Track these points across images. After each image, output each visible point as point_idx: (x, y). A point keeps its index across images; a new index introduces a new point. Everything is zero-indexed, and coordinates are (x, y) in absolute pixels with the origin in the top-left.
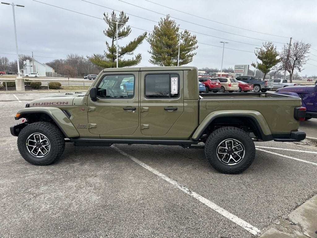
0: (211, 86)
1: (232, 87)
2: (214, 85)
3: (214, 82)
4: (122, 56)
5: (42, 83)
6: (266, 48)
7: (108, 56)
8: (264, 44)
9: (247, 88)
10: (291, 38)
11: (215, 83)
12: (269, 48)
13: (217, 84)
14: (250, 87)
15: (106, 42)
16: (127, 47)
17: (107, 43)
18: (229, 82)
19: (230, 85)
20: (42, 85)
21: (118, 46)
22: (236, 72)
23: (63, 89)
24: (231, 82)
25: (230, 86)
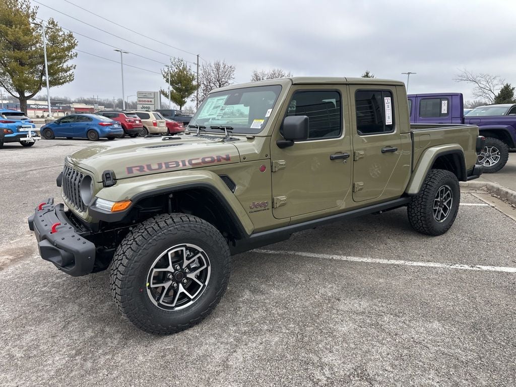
0: (128, 125)
1: (159, 127)
2: (134, 124)
3: (131, 118)
6: (176, 66)
8: (172, 60)
9: (178, 128)
10: (198, 56)
11: (135, 121)
12: (181, 68)
13: (137, 122)
14: (181, 126)
18: (153, 119)
19: (155, 124)
22: (141, 103)
24: (157, 119)
25: (156, 126)
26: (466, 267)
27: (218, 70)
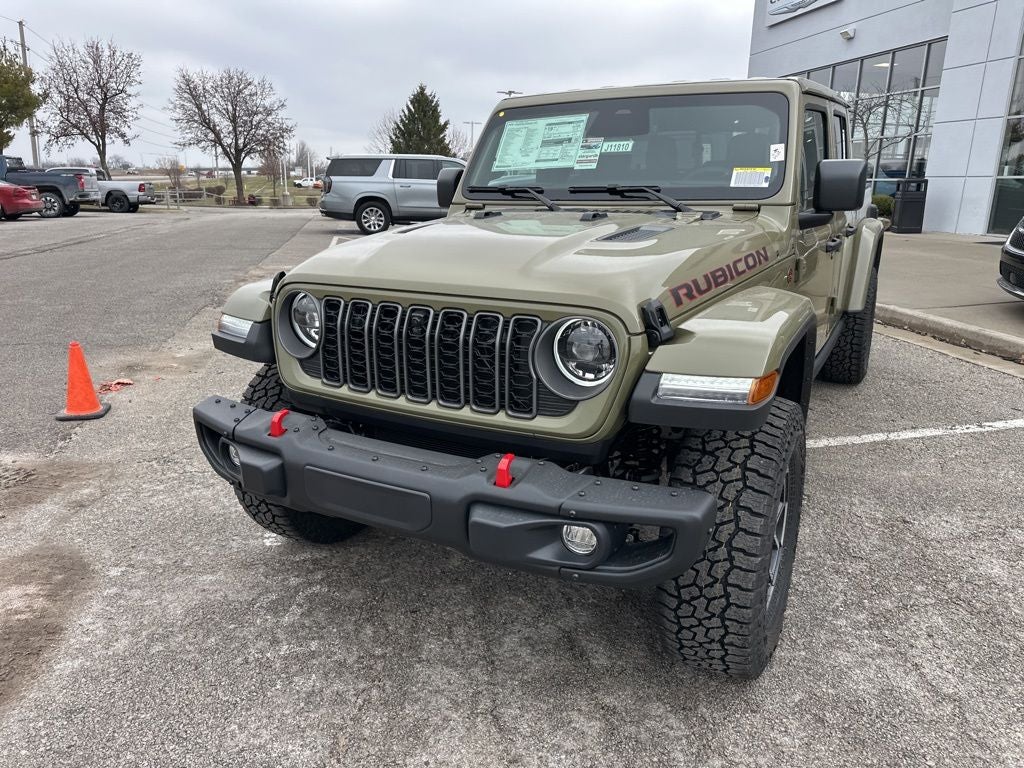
14: (33, 197)
26: (974, 428)
27: (97, 60)
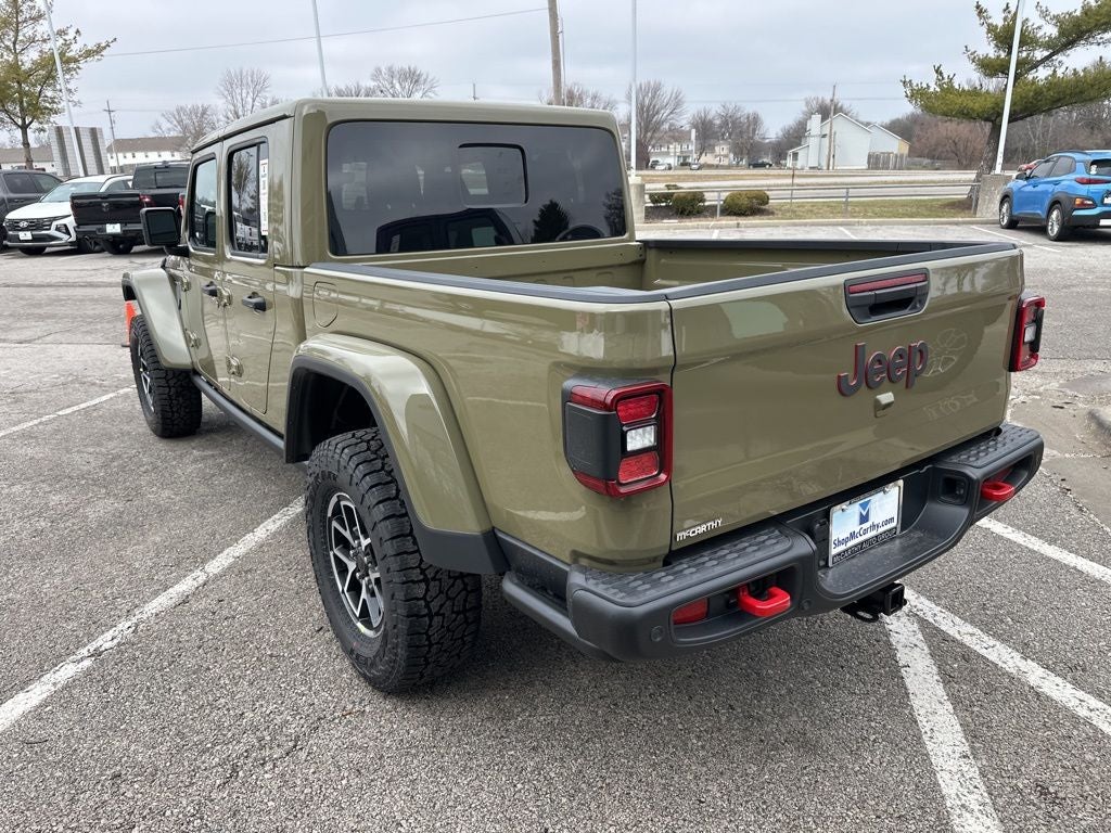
4: (1059, 57)
5: (707, 196)
7: (992, 68)
15: (978, 7)
16: (1087, 11)
17: (980, 11)
20: (707, 204)
21: (1044, 14)
23: (773, 213)
